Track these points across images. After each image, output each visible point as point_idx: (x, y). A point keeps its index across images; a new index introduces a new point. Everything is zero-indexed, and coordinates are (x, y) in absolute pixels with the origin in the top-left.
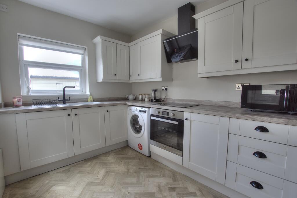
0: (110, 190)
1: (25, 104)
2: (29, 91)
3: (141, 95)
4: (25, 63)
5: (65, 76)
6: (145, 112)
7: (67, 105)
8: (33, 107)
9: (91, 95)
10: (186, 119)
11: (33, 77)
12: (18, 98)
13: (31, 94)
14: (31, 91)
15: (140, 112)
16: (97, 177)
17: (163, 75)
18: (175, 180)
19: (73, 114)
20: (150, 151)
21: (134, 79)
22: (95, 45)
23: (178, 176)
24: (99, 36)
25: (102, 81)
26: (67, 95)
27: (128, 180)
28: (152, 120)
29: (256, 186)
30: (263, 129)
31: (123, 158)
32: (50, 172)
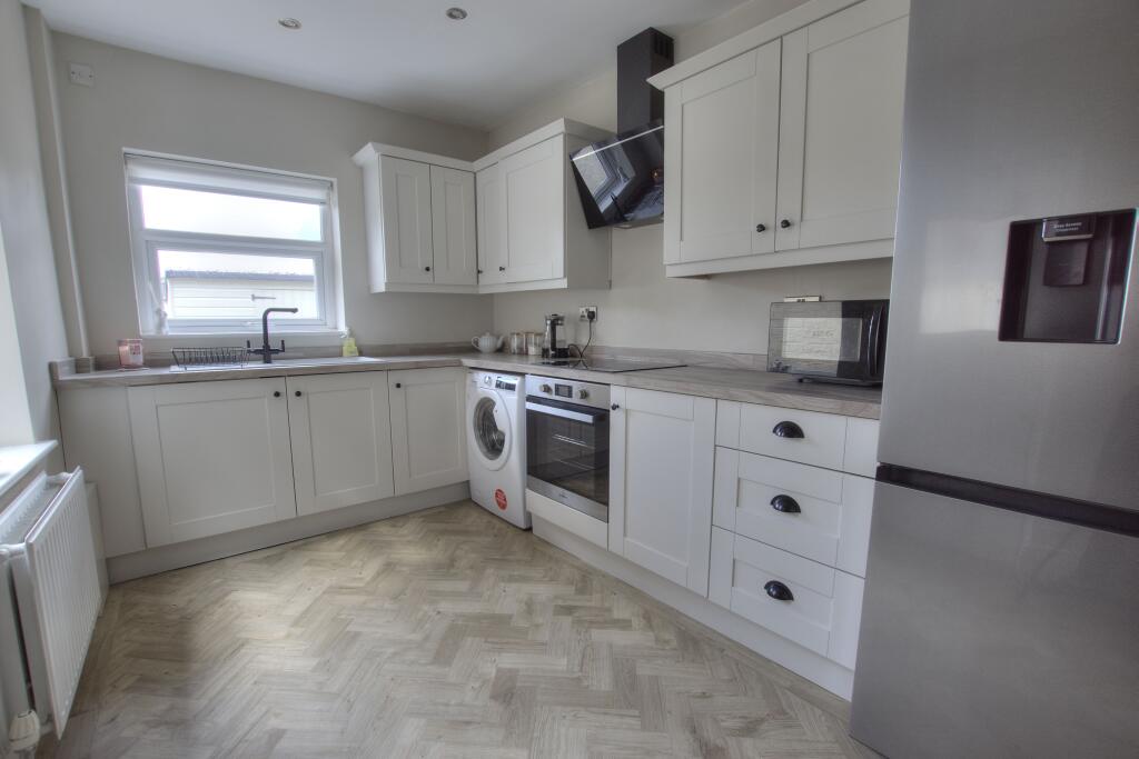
0: (387, 605)
1: (151, 363)
2: (161, 324)
3: (518, 334)
4: (148, 238)
5: (283, 272)
6: (511, 387)
7: (276, 365)
8: (175, 369)
9: (352, 334)
10: (615, 407)
11: (172, 275)
12: (131, 342)
13: (168, 331)
14: (167, 324)
15: (499, 390)
16: (358, 576)
17: (570, 269)
18: (581, 591)
19: (291, 393)
20: (529, 509)
21: (492, 283)
22: (361, 170)
23: (595, 582)
24: (370, 145)
25: (384, 290)
26: (277, 336)
27: (445, 586)
28: (530, 413)
29: (777, 592)
30: (791, 431)
31: (444, 532)
32: (228, 561)
